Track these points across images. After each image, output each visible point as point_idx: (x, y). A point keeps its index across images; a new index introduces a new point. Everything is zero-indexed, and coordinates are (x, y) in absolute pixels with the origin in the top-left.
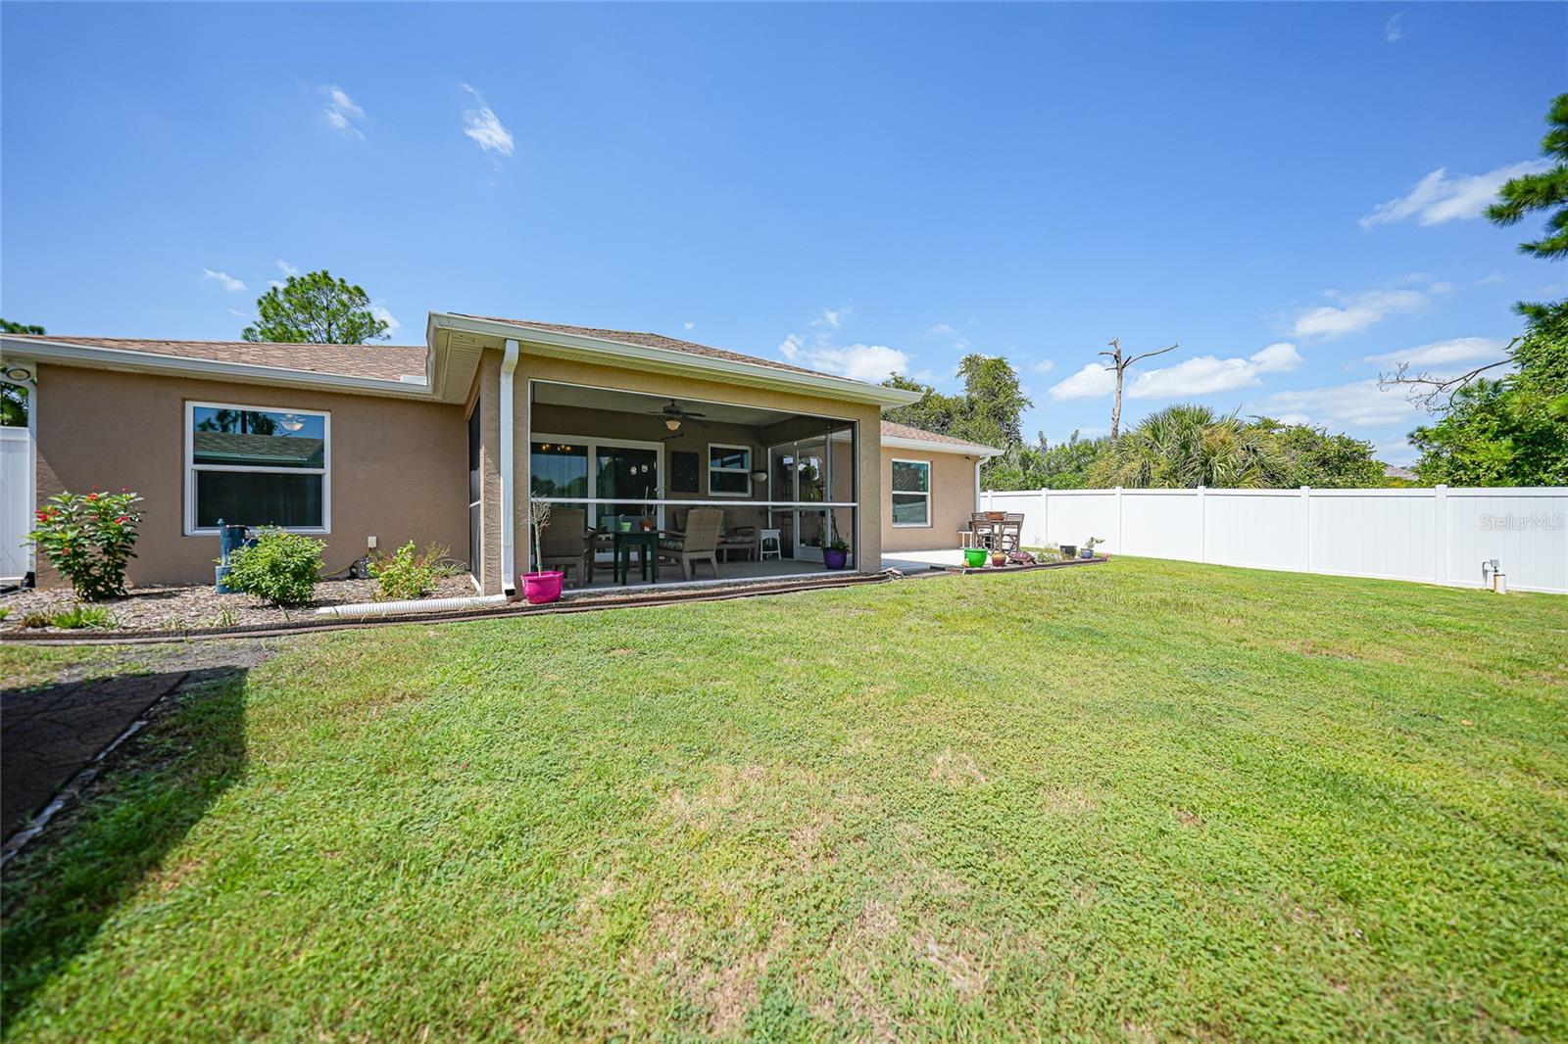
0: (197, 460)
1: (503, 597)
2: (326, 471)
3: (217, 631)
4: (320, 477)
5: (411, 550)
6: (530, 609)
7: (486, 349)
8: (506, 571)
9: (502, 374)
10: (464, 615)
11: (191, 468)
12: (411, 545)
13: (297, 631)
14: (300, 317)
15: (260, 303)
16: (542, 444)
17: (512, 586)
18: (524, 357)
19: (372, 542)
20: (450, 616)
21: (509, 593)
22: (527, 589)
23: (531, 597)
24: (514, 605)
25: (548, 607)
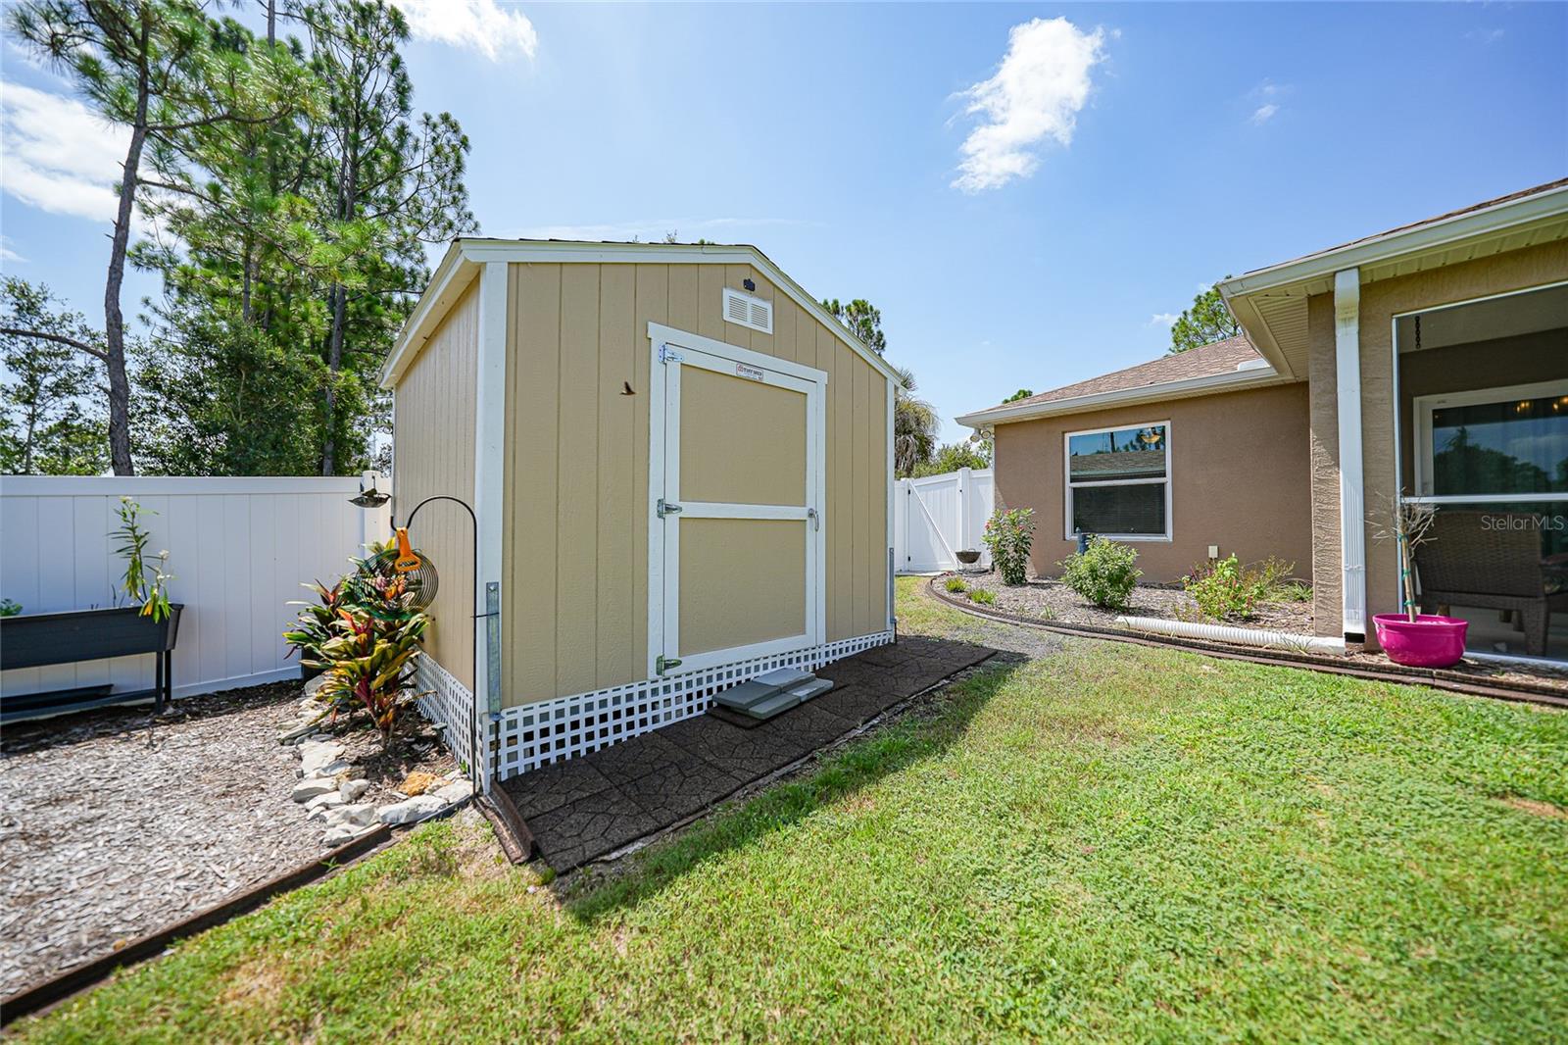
0: (1073, 480)
1: (1341, 642)
2: (1168, 480)
3: (1037, 622)
4: (1163, 485)
5: (1232, 564)
6: (1391, 670)
7: (1311, 299)
8: (1351, 605)
9: (1338, 324)
10: (1265, 655)
11: (1069, 485)
12: (1233, 559)
13: (1089, 634)
14: (1207, 330)
15: (1174, 330)
16: (1518, 403)
17: (1360, 629)
18: (1370, 290)
19: (1213, 552)
20: (1246, 653)
21: (1351, 638)
22: (1383, 637)
23: (1392, 652)
24: (1361, 659)
25: (1418, 674)
